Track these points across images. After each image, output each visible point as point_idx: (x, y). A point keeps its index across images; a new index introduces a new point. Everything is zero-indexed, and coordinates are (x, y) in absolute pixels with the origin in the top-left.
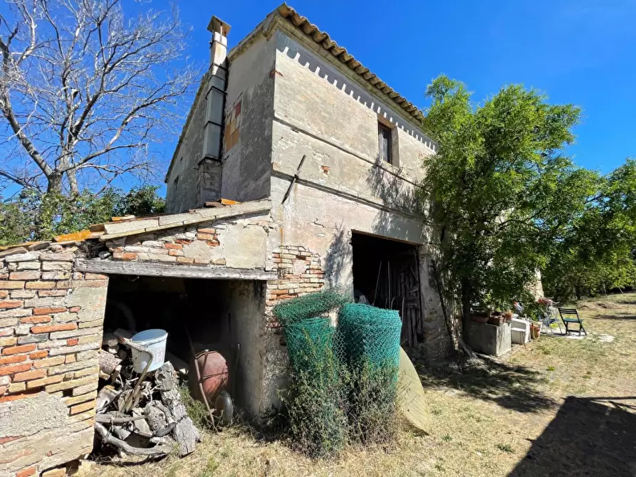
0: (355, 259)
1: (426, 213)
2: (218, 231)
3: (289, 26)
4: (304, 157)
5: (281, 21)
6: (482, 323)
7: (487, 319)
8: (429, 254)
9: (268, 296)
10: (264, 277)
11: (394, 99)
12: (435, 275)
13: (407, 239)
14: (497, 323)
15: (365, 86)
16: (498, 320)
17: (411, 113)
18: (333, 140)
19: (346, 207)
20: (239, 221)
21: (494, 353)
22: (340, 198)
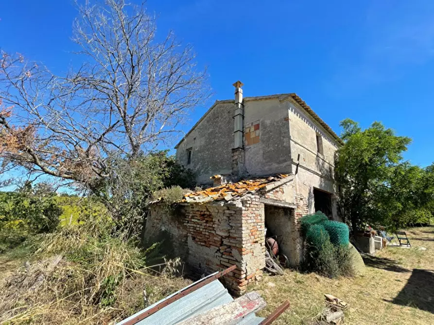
0: (315, 200)
1: (333, 178)
2: (283, 188)
3: (293, 100)
4: (299, 155)
5: (290, 98)
6: (361, 236)
7: (363, 234)
8: (336, 199)
9: (296, 215)
10: (294, 207)
11: (321, 124)
12: (339, 209)
13: (329, 191)
14: (369, 236)
15: (312, 119)
16: (370, 234)
17: (326, 129)
18: (305, 146)
19: (311, 176)
20: (288, 184)
21: (369, 252)
22: (309, 172)
